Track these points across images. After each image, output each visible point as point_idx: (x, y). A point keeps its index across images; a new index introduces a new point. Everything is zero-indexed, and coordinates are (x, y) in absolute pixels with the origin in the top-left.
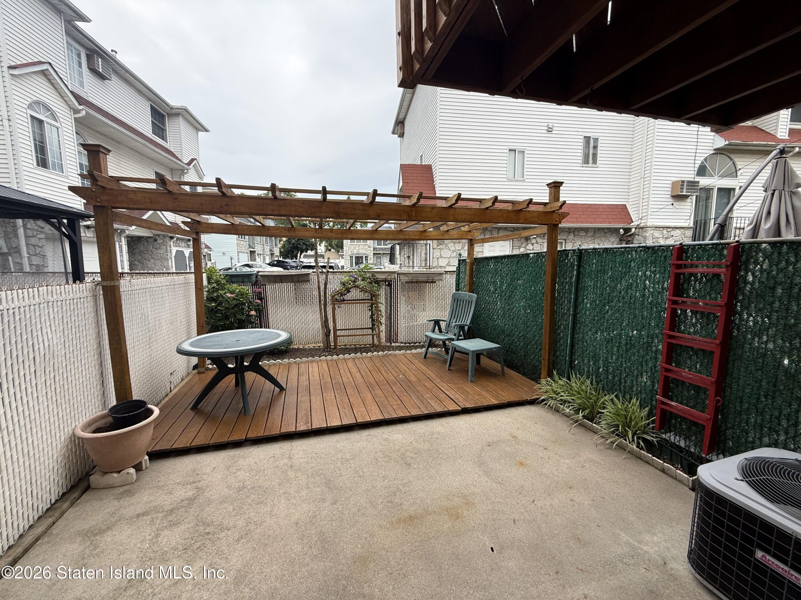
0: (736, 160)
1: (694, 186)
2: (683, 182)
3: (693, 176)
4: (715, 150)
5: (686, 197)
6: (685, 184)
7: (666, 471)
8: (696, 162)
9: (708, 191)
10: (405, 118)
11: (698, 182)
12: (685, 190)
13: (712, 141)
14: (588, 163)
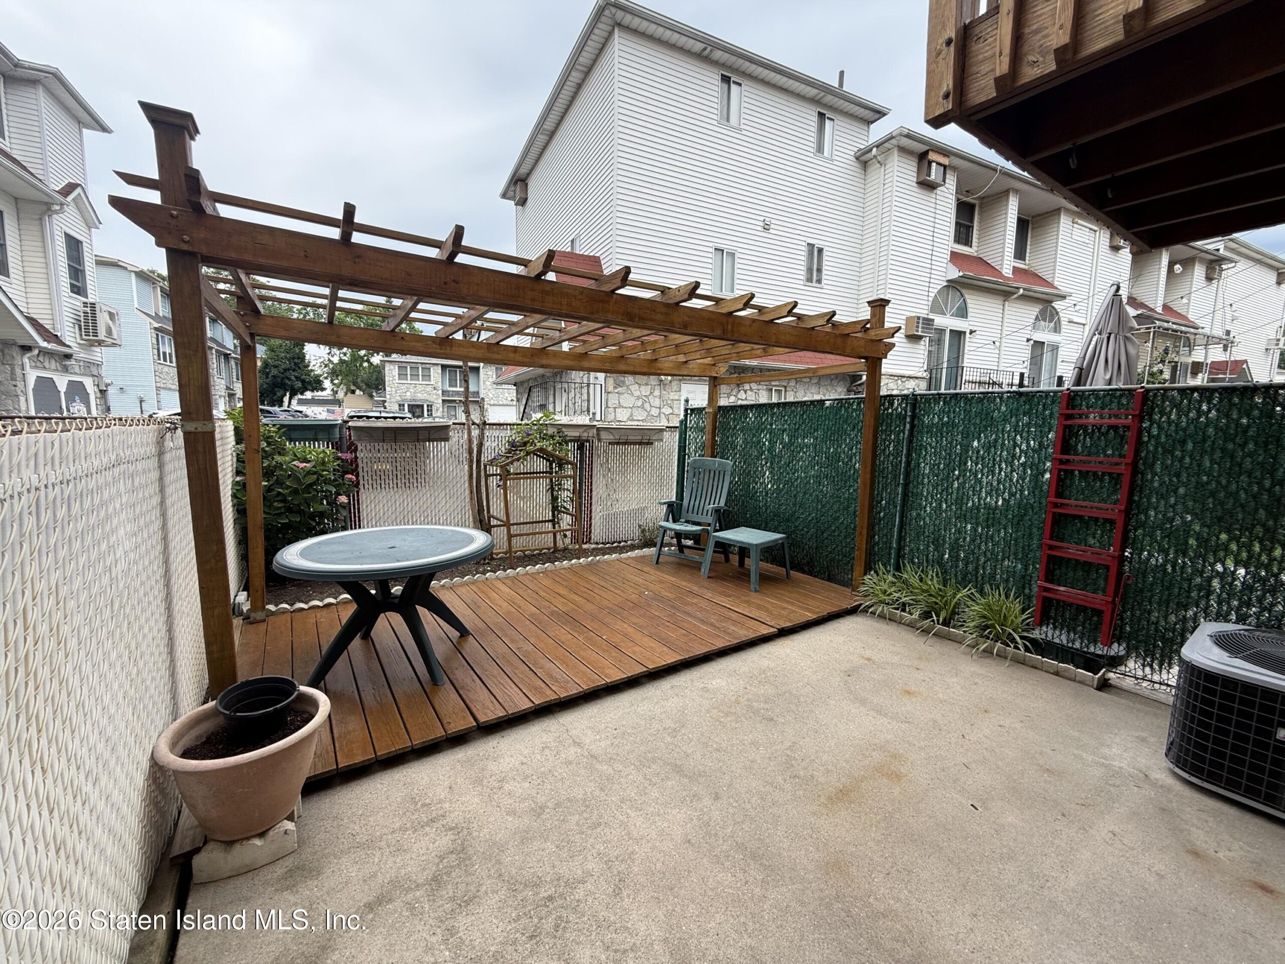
0: (967, 296)
1: (929, 325)
2: (919, 318)
3: (926, 312)
4: (948, 281)
5: (920, 338)
6: (921, 321)
7: (1061, 674)
8: (930, 294)
9: (941, 331)
10: (529, 174)
11: (933, 320)
12: (920, 329)
13: (944, 270)
14: (811, 282)
